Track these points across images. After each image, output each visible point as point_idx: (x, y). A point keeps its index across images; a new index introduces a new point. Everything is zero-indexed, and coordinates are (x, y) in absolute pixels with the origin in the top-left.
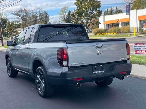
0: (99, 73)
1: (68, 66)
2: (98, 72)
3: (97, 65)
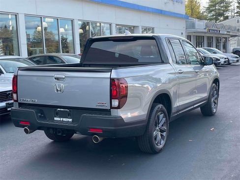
2: (62, 119)
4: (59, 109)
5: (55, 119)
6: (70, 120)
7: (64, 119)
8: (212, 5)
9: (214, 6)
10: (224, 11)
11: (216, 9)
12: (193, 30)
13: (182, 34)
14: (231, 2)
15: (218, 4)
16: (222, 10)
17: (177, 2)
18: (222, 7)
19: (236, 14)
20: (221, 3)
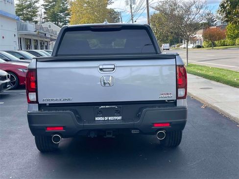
0: (108, 120)
1: (38, 103)
2: (106, 118)
3: (105, 105)
4: (102, 107)
5: (96, 119)
6: (119, 118)
7: (110, 118)
8: (19, 9)
9: (22, 10)
10: (32, 16)
11: (23, 13)
12: (25, 32)
13: (15, 35)
14: (38, 8)
15: (25, 8)
16: (30, 15)
17: (8, 1)
18: (29, 12)
19: (44, 20)
20: (28, 8)
